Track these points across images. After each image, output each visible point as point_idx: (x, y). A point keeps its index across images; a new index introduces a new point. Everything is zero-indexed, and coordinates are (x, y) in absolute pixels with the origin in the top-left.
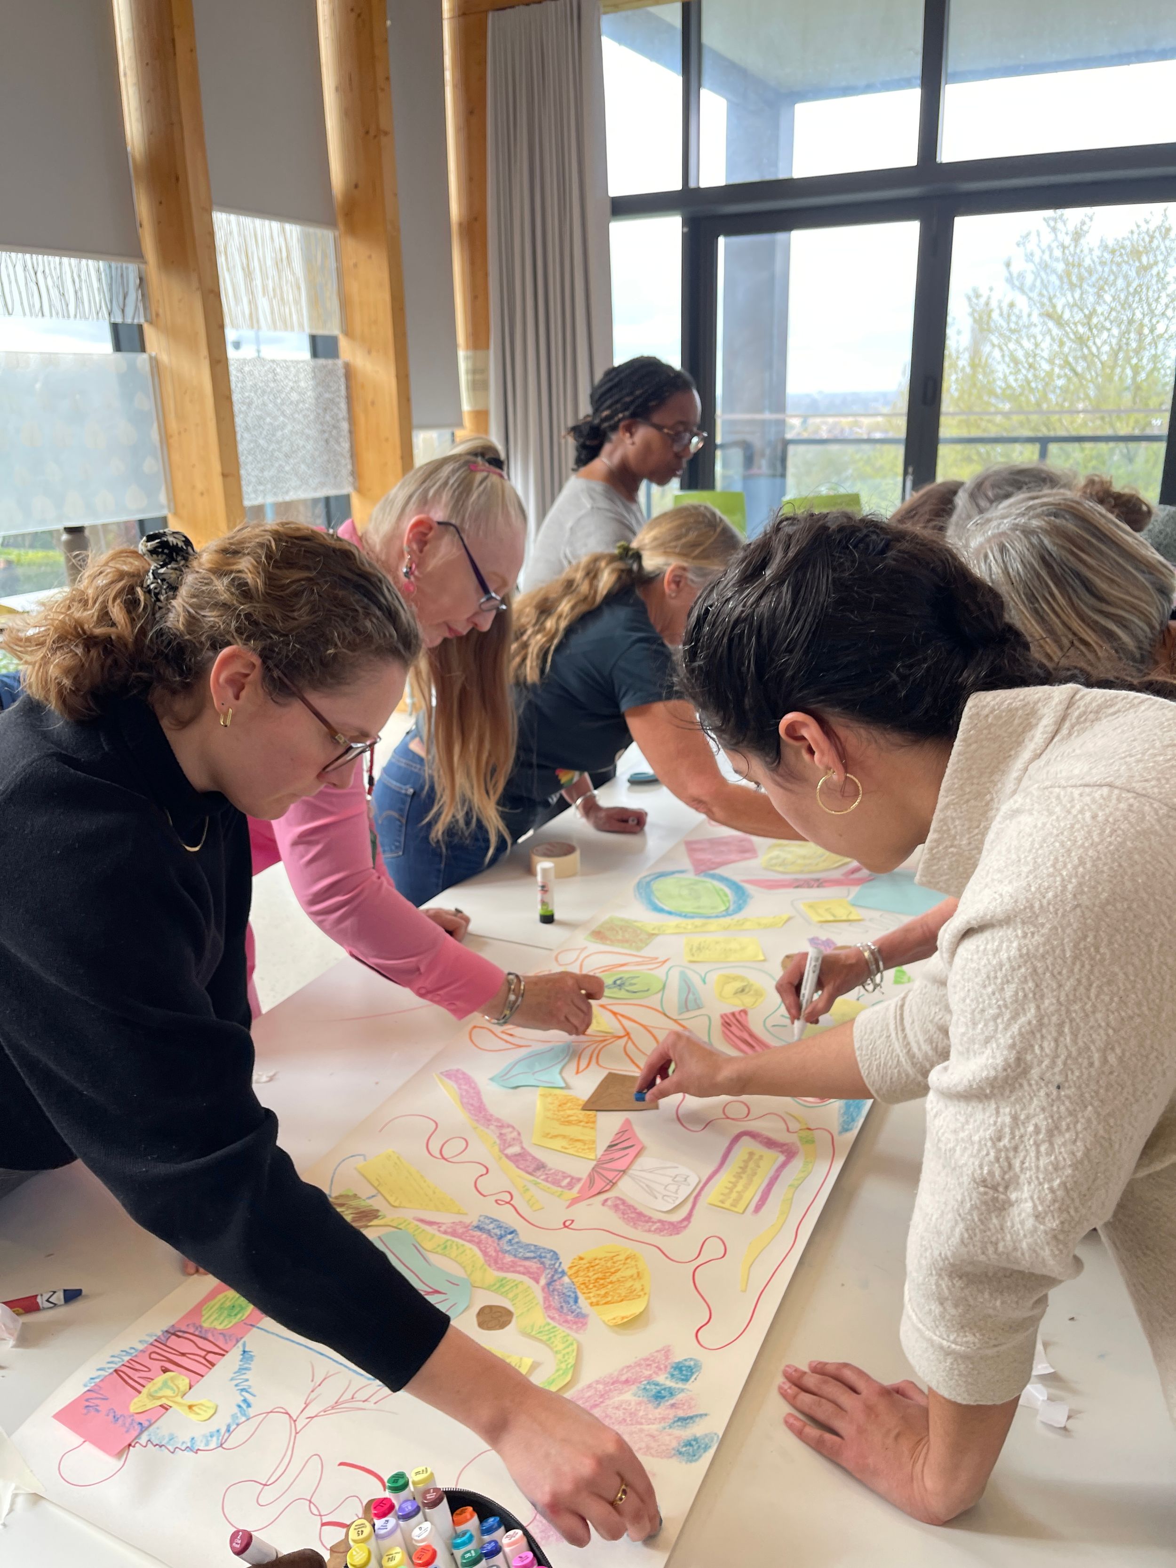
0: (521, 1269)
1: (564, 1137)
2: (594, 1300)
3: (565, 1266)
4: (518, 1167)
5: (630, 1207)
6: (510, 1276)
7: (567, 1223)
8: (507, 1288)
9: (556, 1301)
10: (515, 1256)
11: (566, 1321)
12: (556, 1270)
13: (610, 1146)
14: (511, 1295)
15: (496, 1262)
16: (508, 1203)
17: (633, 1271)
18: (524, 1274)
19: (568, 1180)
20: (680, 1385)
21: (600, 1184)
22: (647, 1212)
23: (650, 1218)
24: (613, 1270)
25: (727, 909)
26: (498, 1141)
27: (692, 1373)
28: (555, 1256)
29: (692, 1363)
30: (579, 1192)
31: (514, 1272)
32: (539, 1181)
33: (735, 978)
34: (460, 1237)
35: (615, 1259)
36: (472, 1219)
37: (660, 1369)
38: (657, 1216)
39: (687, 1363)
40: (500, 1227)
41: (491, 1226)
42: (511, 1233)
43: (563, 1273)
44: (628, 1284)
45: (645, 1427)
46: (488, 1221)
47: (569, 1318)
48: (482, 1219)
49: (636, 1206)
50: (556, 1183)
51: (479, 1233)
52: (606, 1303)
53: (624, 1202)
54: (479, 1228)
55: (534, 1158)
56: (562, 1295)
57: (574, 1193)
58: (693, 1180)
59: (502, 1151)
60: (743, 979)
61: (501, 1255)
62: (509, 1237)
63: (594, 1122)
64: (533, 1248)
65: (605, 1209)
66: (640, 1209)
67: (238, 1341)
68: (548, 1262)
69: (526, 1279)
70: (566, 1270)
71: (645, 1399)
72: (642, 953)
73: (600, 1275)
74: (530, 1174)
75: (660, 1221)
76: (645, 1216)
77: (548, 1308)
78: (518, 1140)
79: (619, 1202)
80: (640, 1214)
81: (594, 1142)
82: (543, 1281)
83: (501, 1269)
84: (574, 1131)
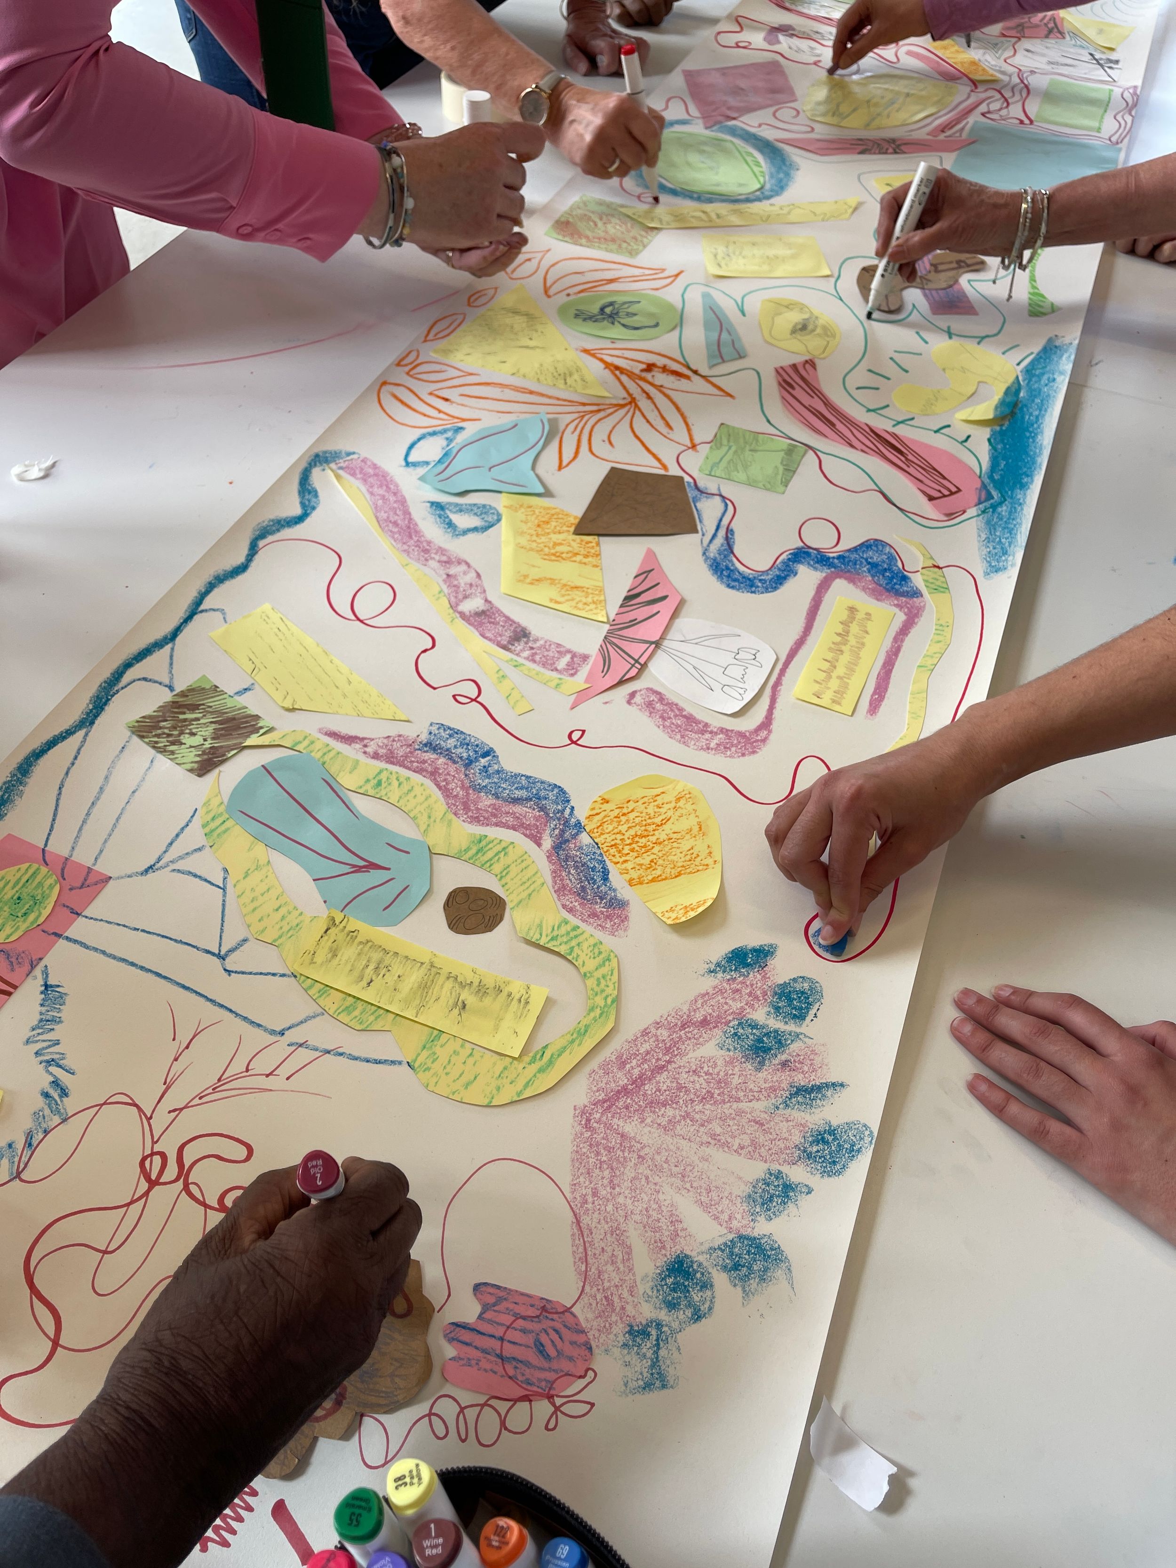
0: (510, 820)
1: (552, 581)
2: (634, 875)
3: (581, 814)
4: (483, 636)
5: (672, 705)
6: (493, 832)
7: (575, 737)
8: (490, 854)
9: (572, 879)
10: (497, 797)
11: (594, 915)
12: (567, 821)
13: (628, 598)
14: (497, 868)
15: (466, 808)
16: (475, 700)
17: (692, 822)
18: (514, 828)
19: (568, 658)
20: (791, 1027)
21: (620, 667)
22: (699, 715)
23: (706, 725)
24: (658, 820)
25: (762, 188)
26: (445, 587)
27: (809, 1005)
28: (563, 796)
29: (806, 986)
30: (586, 681)
31: (497, 825)
32: (520, 660)
33: (789, 306)
34: (402, 765)
35: (660, 800)
36: (418, 730)
37: (757, 998)
38: (716, 723)
39: (798, 986)
40: (465, 744)
41: (451, 743)
42: (486, 754)
43: (579, 826)
44: (686, 845)
45: (743, 1105)
46: (445, 735)
47: (598, 908)
48: (434, 729)
49: (682, 704)
50: (549, 664)
51: (432, 756)
52: (653, 880)
53: (661, 698)
54: (430, 746)
55: (508, 619)
56: (582, 866)
57: (579, 682)
58: (768, 658)
59: (453, 607)
60: (802, 307)
61: (473, 795)
62: (483, 761)
63: (598, 555)
64: (524, 781)
65: (633, 709)
66: (689, 709)
67: (33, 967)
68: (552, 808)
69: (517, 837)
70: (584, 821)
71: (738, 1054)
72: (638, 261)
73: (639, 830)
74: (504, 648)
75: (722, 730)
76: (698, 722)
77: (561, 890)
78: (477, 585)
79: (653, 697)
80: (690, 719)
81: (601, 590)
82: (548, 843)
83: (475, 820)
84: (567, 571)
